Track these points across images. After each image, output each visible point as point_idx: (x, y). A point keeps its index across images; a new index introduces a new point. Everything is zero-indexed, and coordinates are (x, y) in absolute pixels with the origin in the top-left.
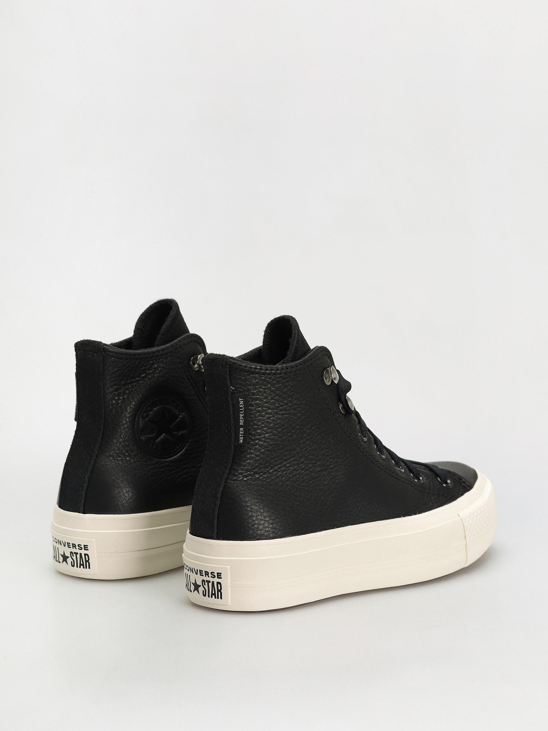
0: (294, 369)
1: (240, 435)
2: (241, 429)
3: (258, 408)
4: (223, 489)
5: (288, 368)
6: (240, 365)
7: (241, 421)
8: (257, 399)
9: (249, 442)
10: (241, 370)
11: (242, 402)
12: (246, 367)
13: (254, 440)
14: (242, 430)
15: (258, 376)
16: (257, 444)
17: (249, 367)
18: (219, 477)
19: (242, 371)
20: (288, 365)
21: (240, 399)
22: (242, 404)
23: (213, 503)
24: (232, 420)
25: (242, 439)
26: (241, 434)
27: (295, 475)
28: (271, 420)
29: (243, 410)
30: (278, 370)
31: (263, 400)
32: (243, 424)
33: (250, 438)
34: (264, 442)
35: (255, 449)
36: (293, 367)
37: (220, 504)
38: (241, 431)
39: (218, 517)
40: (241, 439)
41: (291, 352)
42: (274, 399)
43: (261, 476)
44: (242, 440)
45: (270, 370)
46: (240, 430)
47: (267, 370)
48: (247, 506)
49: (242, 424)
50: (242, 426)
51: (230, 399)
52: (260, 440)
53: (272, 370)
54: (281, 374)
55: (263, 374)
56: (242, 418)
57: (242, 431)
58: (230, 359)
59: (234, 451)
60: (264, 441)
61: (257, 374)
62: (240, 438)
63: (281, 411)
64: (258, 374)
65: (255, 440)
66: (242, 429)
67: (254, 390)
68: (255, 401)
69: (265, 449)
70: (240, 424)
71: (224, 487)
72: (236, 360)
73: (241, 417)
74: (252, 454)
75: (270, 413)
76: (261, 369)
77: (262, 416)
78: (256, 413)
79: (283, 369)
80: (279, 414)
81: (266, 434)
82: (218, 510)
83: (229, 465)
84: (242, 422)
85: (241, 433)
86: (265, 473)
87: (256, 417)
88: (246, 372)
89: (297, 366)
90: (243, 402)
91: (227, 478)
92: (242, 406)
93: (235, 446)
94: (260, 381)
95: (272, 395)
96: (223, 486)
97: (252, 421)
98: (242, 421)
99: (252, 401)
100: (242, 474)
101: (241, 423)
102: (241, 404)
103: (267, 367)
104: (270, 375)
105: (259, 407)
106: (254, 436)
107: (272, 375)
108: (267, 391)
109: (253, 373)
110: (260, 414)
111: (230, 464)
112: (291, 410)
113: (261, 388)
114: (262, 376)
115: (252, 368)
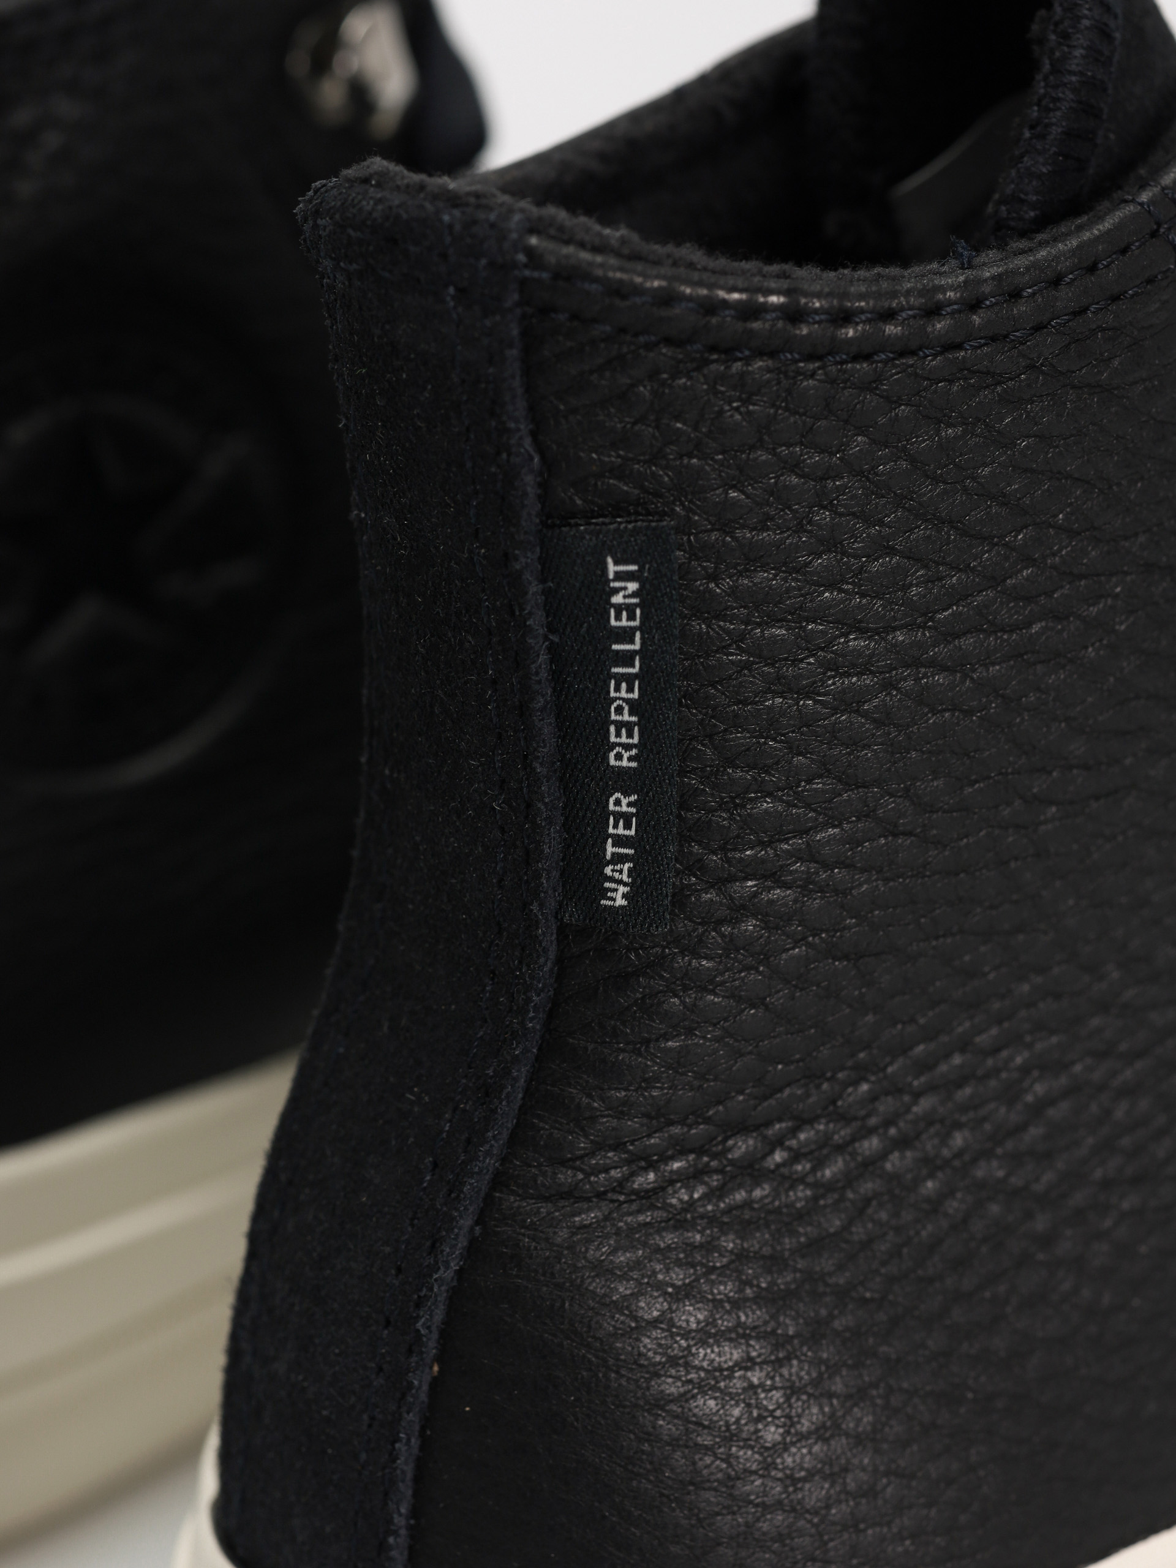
0: (1065, 297)
1: (610, 849)
2: (618, 802)
3: (759, 625)
4: (460, 1273)
5: (1015, 295)
6: (619, 291)
7: (618, 735)
8: (754, 558)
9: (680, 899)
10: (623, 330)
11: (626, 592)
12: (667, 298)
13: (721, 882)
14: (624, 809)
15: (769, 371)
16: (741, 909)
17: (690, 299)
18: (435, 1165)
19: (636, 335)
20: (1021, 262)
21: (612, 568)
22: (630, 610)
23: (380, 1369)
24: (546, 727)
25: (620, 882)
26: (619, 841)
27: (1038, 1110)
28: (865, 715)
29: (635, 652)
30: (933, 311)
31: (807, 564)
32: (630, 759)
33: (697, 867)
34: (804, 887)
35: (732, 945)
36: (1056, 282)
37: (435, 1383)
38: (618, 816)
39: (417, 1479)
40: (612, 879)
41: (1042, 137)
42: (891, 551)
43: (778, 1142)
44: (622, 889)
45: (869, 321)
46: (611, 807)
47: (845, 317)
48: (660, 1403)
49: (625, 763)
50: (623, 781)
51: (526, 561)
52: (772, 876)
53: (889, 315)
54: (959, 347)
55: (811, 357)
56: (626, 717)
57: (627, 818)
58: (532, 231)
59: (559, 961)
60: (806, 886)
61: (760, 353)
62: (608, 870)
63: (949, 635)
64: (772, 354)
65: (732, 879)
66: (624, 802)
67: (734, 487)
68: (740, 574)
69: (809, 945)
70: (612, 762)
71: (473, 1248)
72: (582, 245)
73: (619, 711)
74: (707, 984)
75: (862, 665)
76: (794, 315)
77: (790, 690)
78: (747, 665)
79: (974, 306)
80: (932, 663)
81: (817, 828)
82: (423, 1429)
83: (516, 1080)
84: (627, 747)
85: (621, 831)
86: (802, 1121)
87: (745, 703)
88: (668, 341)
89: (1092, 269)
90: (632, 586)
91: (499, 1181)
92: (624, 623)
93: (562, 930)
94: (786, 409)
95: (881, 523)
96: (463, 1242)
97: (710, 737)
98: (624, 739)
99: (714, 577)
100: (618, 1146)
101: (619, 757)
102: (619, 609)
103: (845, 295)
104: (867, 357)
105: (775, 620)
106: (723, 849)
107: (885, 362)
108: (841, 490)
109: (728, 351)
110: (779, 678)
111: (521, 1073)
112: (1029, 625)
113: (794, 466)
114: (798, 372)
115: (712, 307)
